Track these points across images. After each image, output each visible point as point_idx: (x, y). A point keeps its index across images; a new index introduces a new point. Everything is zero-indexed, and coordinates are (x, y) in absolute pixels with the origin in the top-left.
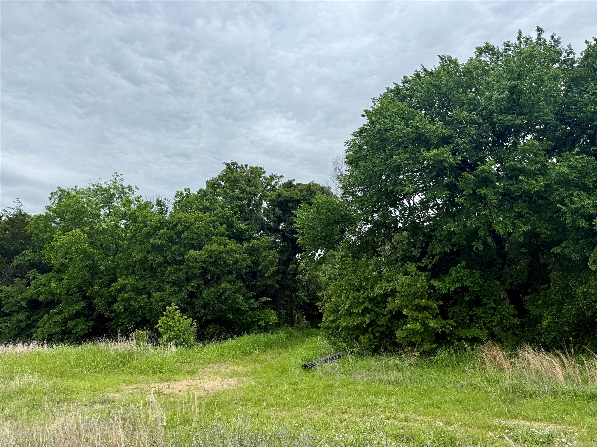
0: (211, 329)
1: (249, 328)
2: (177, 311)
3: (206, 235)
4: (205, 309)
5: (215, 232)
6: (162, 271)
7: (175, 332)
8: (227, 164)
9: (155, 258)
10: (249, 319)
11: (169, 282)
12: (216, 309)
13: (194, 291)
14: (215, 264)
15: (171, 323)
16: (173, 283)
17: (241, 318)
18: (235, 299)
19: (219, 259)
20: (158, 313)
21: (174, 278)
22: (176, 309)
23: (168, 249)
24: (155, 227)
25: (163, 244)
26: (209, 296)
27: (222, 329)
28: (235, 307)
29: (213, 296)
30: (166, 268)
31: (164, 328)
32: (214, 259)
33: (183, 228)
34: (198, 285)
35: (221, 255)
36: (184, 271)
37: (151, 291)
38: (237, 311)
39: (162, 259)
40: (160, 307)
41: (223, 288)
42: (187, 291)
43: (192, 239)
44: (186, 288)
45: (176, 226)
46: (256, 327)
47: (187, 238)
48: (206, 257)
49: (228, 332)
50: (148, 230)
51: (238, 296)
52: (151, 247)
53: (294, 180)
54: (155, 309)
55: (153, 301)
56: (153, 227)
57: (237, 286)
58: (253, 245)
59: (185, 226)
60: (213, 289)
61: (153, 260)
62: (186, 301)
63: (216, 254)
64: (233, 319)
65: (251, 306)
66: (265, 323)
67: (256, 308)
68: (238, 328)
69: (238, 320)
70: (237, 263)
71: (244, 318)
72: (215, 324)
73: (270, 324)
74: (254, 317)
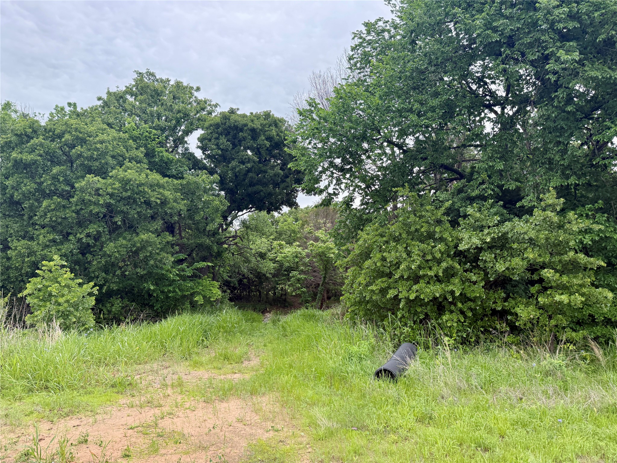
0: (117, 305)
1: (176, 306)
2: (65, 269)
3: (113, 157)
4: (107, 272)
5: (127, 155)
6: (31, 207)
7: (59, 304)
8: (140, 73)
9: (19, 184)
10: (180, 293)
11: (43, 227)
12: (127, 273)
13: (91, 242)
14: (130, 201)
15: (54, 289)
16: (53, 227)
17: (166, 290)
18: (161, 260)
19: (137, 194)
20: (21, 275)
21: (54, 219)
22: (63, 266)
23: (44, 171)
24: (22, 134)
25: (36, 161)
26: (118, 251)
28: (158, 273)
29: (123, 251)
30: (40, 202)
31: (38, 297)
32: (129, 194)
33: (73, 140)
34: (98, 232)
35: (141, 189)
36: (74, 208)
37: (9, 239)
38: (160, 280)
39: (34, 186)
40: (25, 265)
41: (143, 240)
42: (77, 242)
43: (91, 158)
44: (75, 236)
45: (60, 136)
47: (80, 156)
48: (115, 189)
50: (7, 138)
51: (166, 255)
52: (13, 166)
53: (238, 109)
54: (17, 268)
55: (14, 254)
56: (19, 133)
57: (164, 240)
58: (188, 183)
59: (77, 138)
60: (124, 242)
61: (16, 188)
62: (75, 258)
63: (132, 185)
64: (154, 291)
65: (182, 273)
66: (204, 299)
67: (188, 277)
68: (159, 306)
69: (161, 292)
70: (166, 205)
71: (171, 291)
72: (122, 298)
73: (212, 299)
74: (185, 289)
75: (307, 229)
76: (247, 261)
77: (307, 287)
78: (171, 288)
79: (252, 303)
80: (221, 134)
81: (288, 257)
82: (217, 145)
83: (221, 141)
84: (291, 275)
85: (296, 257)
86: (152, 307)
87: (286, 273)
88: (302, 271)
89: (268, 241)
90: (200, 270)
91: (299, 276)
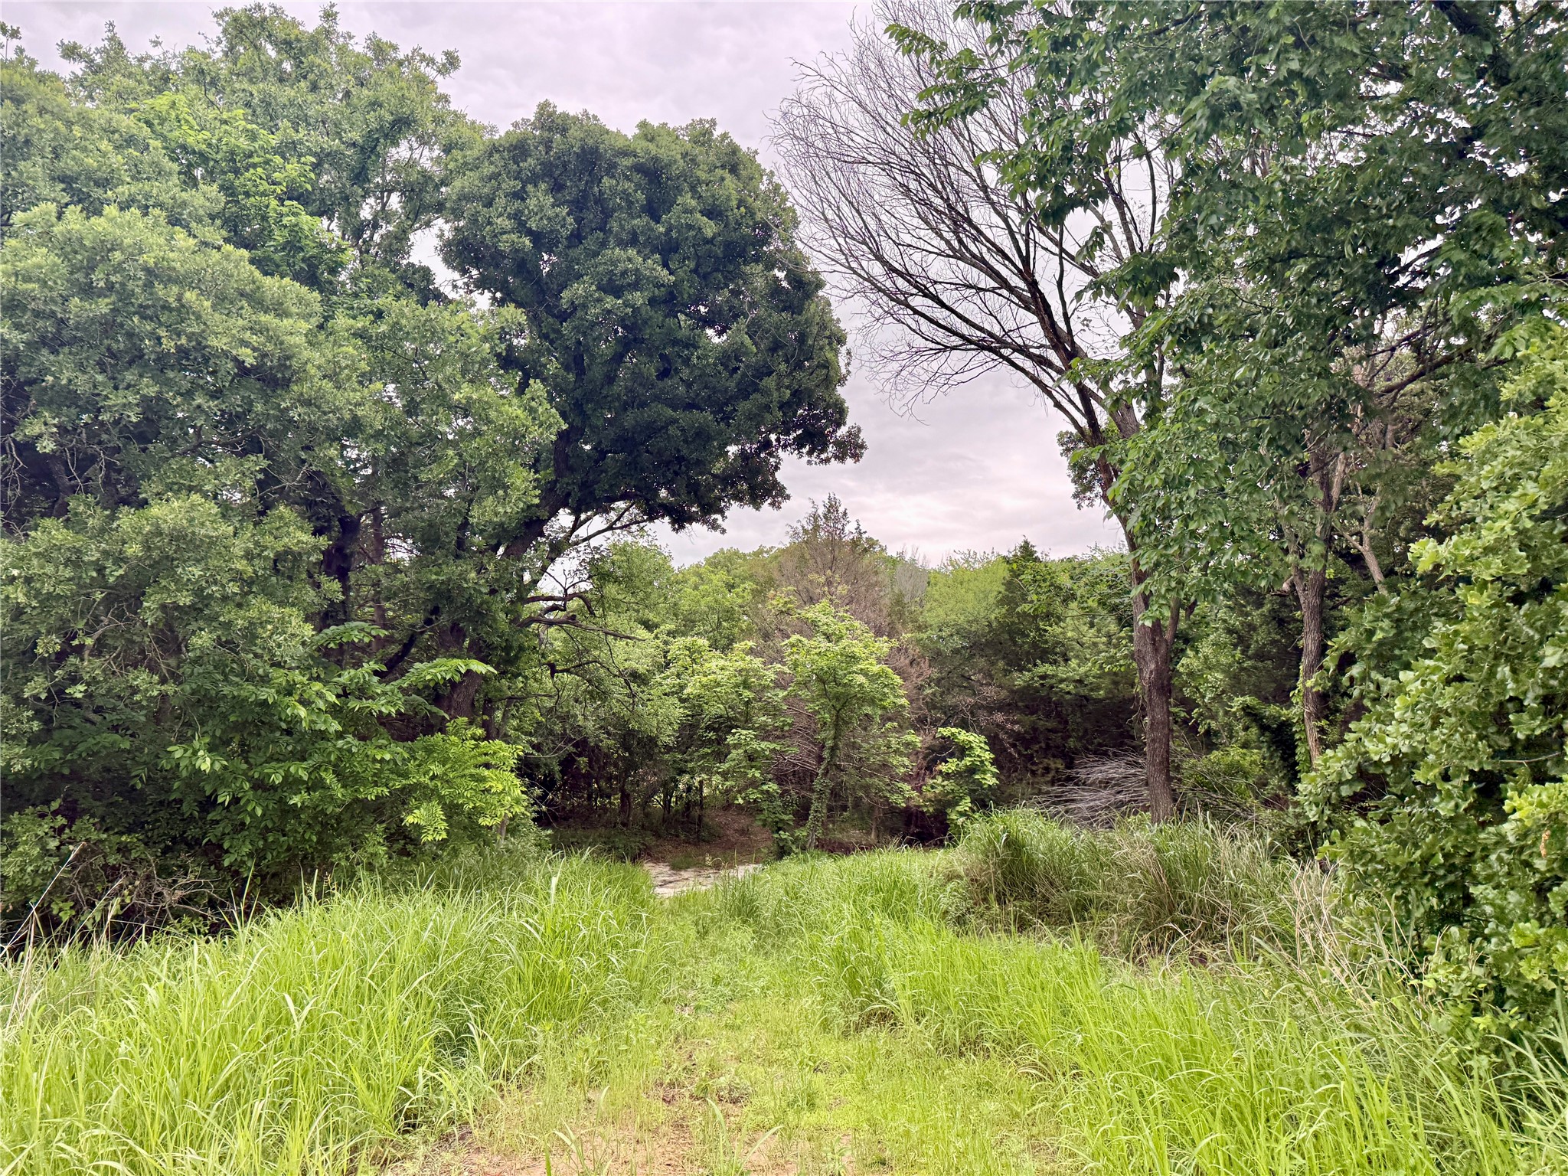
1: (325, 847)
10: (339, 792)
12: (78, 691)
17: (277, 779)
18: (250, 634)
19: (145, 317)
26: (26, 579)
27: (123, 850)
28: (239, 703)
32: (103, 306)
35: (169, 294)
41: (158, 531)
46: (376, 845)
49: (164, 871)
51: (274, 610)
57: (268, 540)
63: (119, 269)
64: (219, 779)
65: (355, 704)
66: (449, 818)
67: (383, 720)
68: (247, 849)
69: (254, 788)
70: (286, 384)
71: (299, 781)
72: (72, 812)
73: (484, 821)
74: (369, 775)
75: (776, 600)
76: (598, 693)
77: (780, 779)
78: (300, 770)
79: (602, 830)
80: (534, 179)
81: (718, 685)
82: (516, 216)
83: (532, 203)
84: (730, 740)
85: (746, 685)
86: (214, 853)
87: (712, 735)
88: (763, 728)
89: (656, 637)
90: (437, 693)
91: (755, 745)
